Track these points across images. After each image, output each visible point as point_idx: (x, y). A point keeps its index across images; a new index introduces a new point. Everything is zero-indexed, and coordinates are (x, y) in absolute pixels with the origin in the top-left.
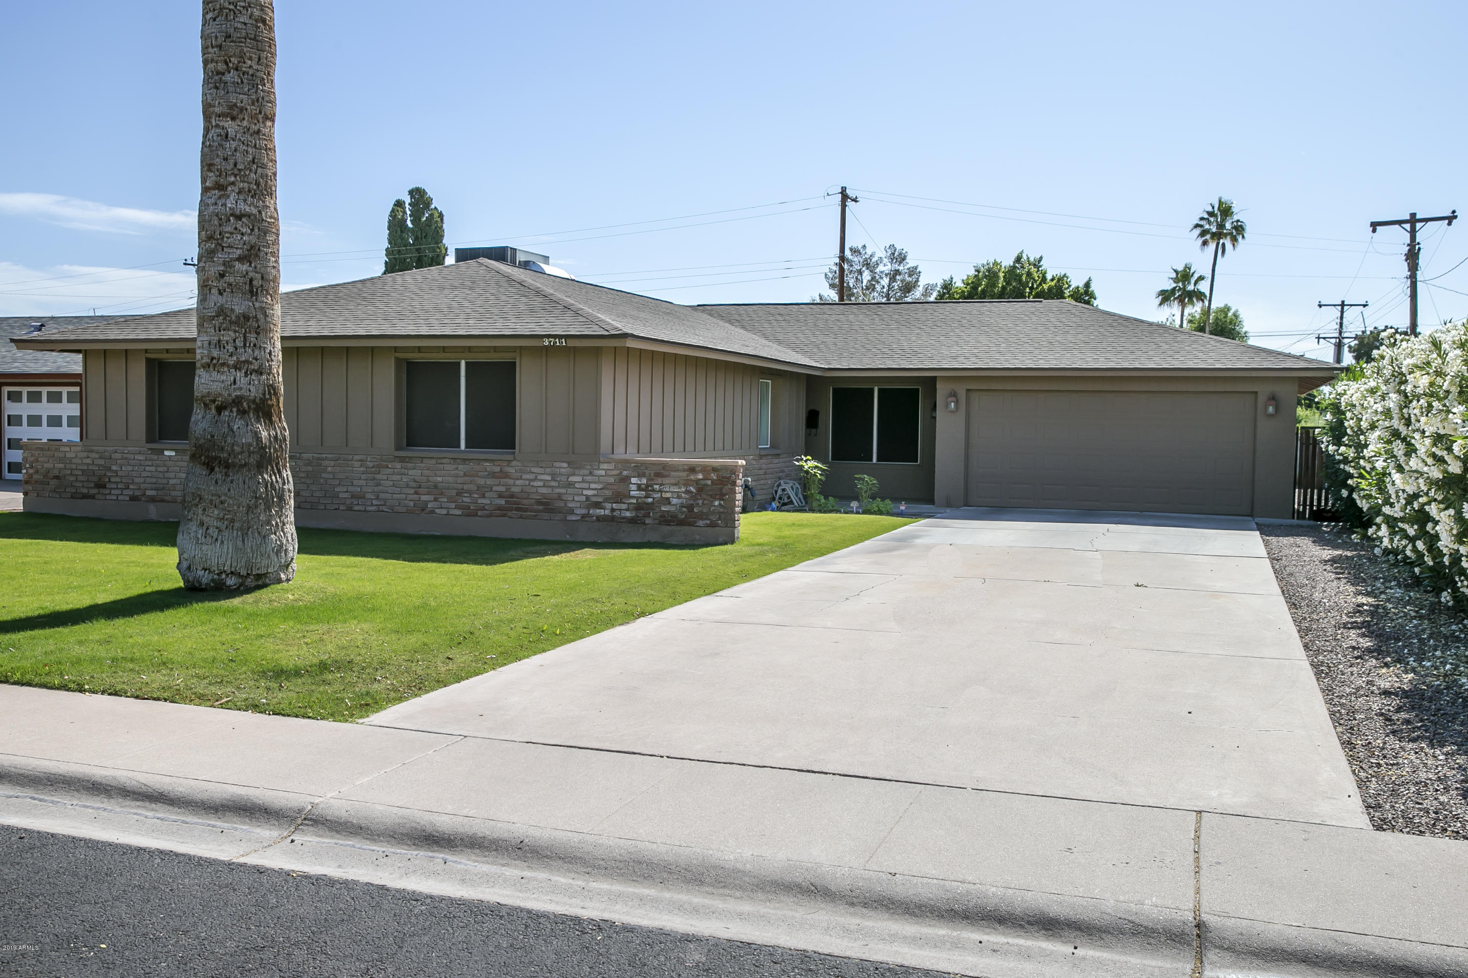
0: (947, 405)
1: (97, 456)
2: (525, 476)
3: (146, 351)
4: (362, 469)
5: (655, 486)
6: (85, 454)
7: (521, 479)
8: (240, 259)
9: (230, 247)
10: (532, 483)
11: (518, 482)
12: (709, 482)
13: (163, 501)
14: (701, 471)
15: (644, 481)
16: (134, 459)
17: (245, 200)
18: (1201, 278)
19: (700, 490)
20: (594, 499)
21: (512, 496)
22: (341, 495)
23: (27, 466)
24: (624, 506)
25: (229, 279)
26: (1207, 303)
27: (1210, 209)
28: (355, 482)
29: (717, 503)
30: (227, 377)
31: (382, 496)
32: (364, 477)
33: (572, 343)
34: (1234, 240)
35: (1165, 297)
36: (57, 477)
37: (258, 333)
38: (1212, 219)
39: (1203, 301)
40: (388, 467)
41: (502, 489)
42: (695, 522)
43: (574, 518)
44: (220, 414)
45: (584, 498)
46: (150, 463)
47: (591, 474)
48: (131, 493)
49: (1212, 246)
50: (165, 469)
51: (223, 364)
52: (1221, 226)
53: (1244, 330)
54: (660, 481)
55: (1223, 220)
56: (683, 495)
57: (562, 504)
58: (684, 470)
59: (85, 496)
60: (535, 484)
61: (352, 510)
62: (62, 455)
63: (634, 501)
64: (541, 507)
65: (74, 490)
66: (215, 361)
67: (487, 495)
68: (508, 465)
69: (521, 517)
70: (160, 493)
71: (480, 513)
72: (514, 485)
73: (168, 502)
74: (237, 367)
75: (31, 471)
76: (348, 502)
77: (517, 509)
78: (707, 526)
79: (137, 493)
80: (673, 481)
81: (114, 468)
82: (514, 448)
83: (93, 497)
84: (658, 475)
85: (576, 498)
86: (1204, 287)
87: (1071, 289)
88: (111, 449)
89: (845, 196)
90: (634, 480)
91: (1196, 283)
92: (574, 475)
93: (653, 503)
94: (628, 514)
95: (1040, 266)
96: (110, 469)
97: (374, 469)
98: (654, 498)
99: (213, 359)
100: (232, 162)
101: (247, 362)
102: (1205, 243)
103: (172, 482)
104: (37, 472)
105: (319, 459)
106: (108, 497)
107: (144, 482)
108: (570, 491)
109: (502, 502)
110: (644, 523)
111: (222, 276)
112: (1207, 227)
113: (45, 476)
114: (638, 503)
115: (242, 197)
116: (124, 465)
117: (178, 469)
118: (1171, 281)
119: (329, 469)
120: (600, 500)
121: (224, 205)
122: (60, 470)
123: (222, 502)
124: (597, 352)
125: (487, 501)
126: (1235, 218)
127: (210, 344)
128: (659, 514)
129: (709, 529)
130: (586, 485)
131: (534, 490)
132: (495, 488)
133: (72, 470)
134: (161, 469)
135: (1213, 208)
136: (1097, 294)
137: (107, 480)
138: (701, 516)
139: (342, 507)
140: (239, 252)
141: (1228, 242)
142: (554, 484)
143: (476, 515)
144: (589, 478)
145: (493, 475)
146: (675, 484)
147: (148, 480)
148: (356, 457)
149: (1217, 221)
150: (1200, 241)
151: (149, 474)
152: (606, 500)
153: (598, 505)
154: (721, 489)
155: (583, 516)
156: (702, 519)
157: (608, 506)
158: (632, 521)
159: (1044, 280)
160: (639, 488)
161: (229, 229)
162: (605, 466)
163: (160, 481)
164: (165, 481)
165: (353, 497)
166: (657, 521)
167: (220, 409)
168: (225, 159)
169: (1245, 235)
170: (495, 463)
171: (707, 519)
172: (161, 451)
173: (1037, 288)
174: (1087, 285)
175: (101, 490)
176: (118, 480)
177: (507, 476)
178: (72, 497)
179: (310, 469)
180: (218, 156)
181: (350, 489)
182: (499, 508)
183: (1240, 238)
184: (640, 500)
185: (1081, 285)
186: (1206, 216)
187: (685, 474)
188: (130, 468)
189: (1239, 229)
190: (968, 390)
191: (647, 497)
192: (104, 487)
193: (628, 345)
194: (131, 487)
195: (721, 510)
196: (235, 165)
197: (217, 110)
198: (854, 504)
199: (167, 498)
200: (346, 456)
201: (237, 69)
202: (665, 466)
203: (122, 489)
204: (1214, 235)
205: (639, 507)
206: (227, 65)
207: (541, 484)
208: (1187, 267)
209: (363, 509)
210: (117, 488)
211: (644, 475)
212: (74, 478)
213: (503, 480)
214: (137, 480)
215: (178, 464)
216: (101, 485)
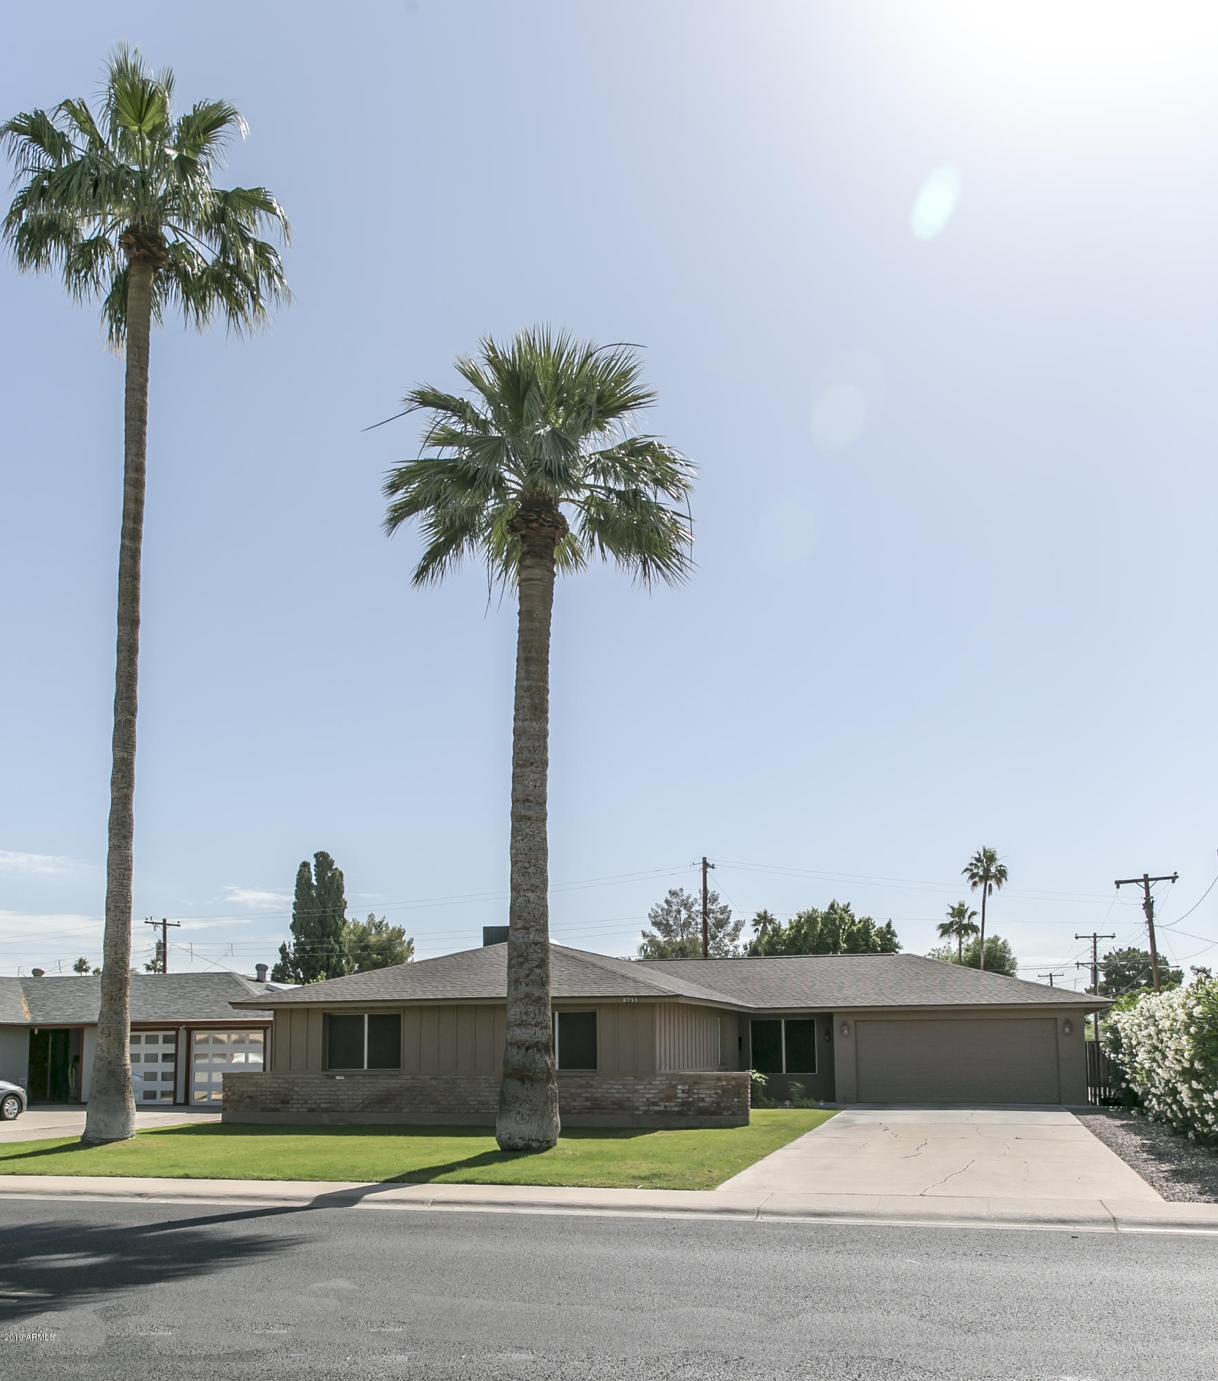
0: (842, 1031)
1: (283, 1081)
2: (604, 1087)
3: (323, 1009)
4: (487, 1086)
5: (694, 1091)
6: (272, 1080)
7: (601, 1088)
8: (537, 967)
9: (532, 960)
10: (609, 1091)
11: (598, 1090)
12: (730, 1087)
13: (334, 1111)
15: (687, 1087)
16: (312, 1083)
17: (539, 935)
18: (974, 913)
19: (724, 1092)
20: (653, 1100)
21: (595, 1099)
22: (471, 1103)
23: (226, 1089)
24: (674, 1104)
25: (532, 977)
26: (980, 935)
27: (977, 856)
28: (482, 1095)
29: (736, 1100)
30: (531, 1031)
32: (488, 1089)
33: (641, 1001)
34: (999, 882)
35: (945, 930)
36: (251, 1097)
37: (545, 1006)
38: (979, 864)
39: (977, 933)
41: (588, 1095)
42: (722, 1112)
43: (639, 1113)
44: (527, 1051)
45: (645, 1100)
46: (324, 1085)
47: (650, 1084)
48: (309, 1106)
49: (981, 887)
50: (336, 1089)
51: (528, 1024)
52: (987, 870)
53: (1012, 956)
54: (697, 1087)
55: (988, 866)
56: (713, 1096)
57: (630, 1104)
58: (713, 1080)
59: (272, 1110)
60: (612, 1091)
61: (479, 1113)
62: (253, 1081)
63: (680, 1100)
64: (616, 1107)
65: (263, 1106)
66: (524, 1023)
67: (577, 1099)
68: (592, 1080)
69: (602, 1113)
70: (331, 1105)
71: (572, 1112)
72: (597, 1092)
73: (338, 1111)
74: (536, 1026)
75: (229, 1093)
76: (477, 1107)
77: (599, 1108)
78: (729, 1115)
79: (314, 1106)
80: (706, 1087)
81: (296, 1089)
82: (596, 1068)
83: (278, 1110)
84: (696, 1083)
85: (640, 1100)
86: (976, 921)
87: (876, 929)
88: (294, 1076)
89: (706, 865)
90: (679, 1087)
91: (970, 917)
92: (638, 1085)
93: (693, 1101)
94: (676, 1109)
95: (849, 911)
96: (292, 1090)
97: (495, 1086)
98: (694, 1098)
99: (522, 1021)
100: (532, 915)
101: (541, 1022)
102: (975, 884)
103: (341, 1097)
104: (234, 1094)
105: (454, 1079)
106: (290, 1110)
107: (320, 1099)
108: (636, 1095)
109: (588, 1104)
110: (688, 1114)
111: (528, 976)
112: (975, 871)
113: (241, 1097)
114: (682, 1102)
115: (537, 933)
116: (304, 1087)
117: (346, 1088)
118: (949, 916)
119: (462, 1085)
120: (657, 1100)
121: (529, 938)
122: (253, 1092)
123: (531, 1100)
124: (653, 1005)
125: (575, 1104)
126: (999, 863)
127: (521, 1013)
128: (697, 1109)
129: (731, 1117)
130: (646, 1091)
131: (610, 1095)
132: (583, 1096)
133: (262, 1091)
134: (333, 1089)
135: (980, 855)
136: (897, 933)
137: (290, 1098)
138: (726, 1109)
139: (472, 1111)
140: (537, 963)
141: (993, 882)
142: (624, 1091)
143: (570, 1113)
144: (649, 1087)
145: (581, 1086)
146: (706, 1089)
148: (482, 1077)
149: (984, 867)
150: (971, 882)
151: (324, 1093)
152: (661, 1100)
153: (655, 1104)
154: (737, 1091)
155: (645, 1112)
156: (727, 1110)
157: (662, 1104)
158: (679, 1113)
159: (853, 922)
160: (683, 1091)
161: (532, 951)
162: (660, 1078)
163: (332, 1097)
164: (336, 1097)
165: (480, 1103)
166: (696, 1113)
167: (527, 1049)
168: (529, 913)
169: (1008, 878)
170: (583, 1079)
171: (730, 1110)
172: (334, 1077)
173: (848, 929)
174: (889, 925)
175: (286, 1105)
176: (299, 1097)
177: (591, 1086)
178: (262, 1111)
179: (447, 1085)
180: (525, 912)
181: (477, 1098)
182: (586, 1108)
183: (1003, 880)
184: (684, 1100)
185: (884, 926)
186: (975, 862)
187: (714, 1081)
188: (308, 1089)
189: (1002, 874)
190: (856, 1021)
191: (688, 1098)
192: (288, 1102)
193: (679, 1001)
194: (309, 1102)
195: (739, 1104)
196: (534, 916)
197: (524, 887)
198: (787, 1103)
199: (338, 1109)
200: (474, 1076)
201: (534, 866)
202: (700, 1077)
203: (302, 1104)
204: (981, 878)
205: (684, 1104)
206: (530, 864)
207: (615, 1091)
208: (962, 905)
209: (487, 1111)
210: (298, 1104)
211: (686, 1083)
212: (264, 1097)
213: (588, 1090)
214: (314, 1097)
215: (346, 1085)
216: (285, 1102)
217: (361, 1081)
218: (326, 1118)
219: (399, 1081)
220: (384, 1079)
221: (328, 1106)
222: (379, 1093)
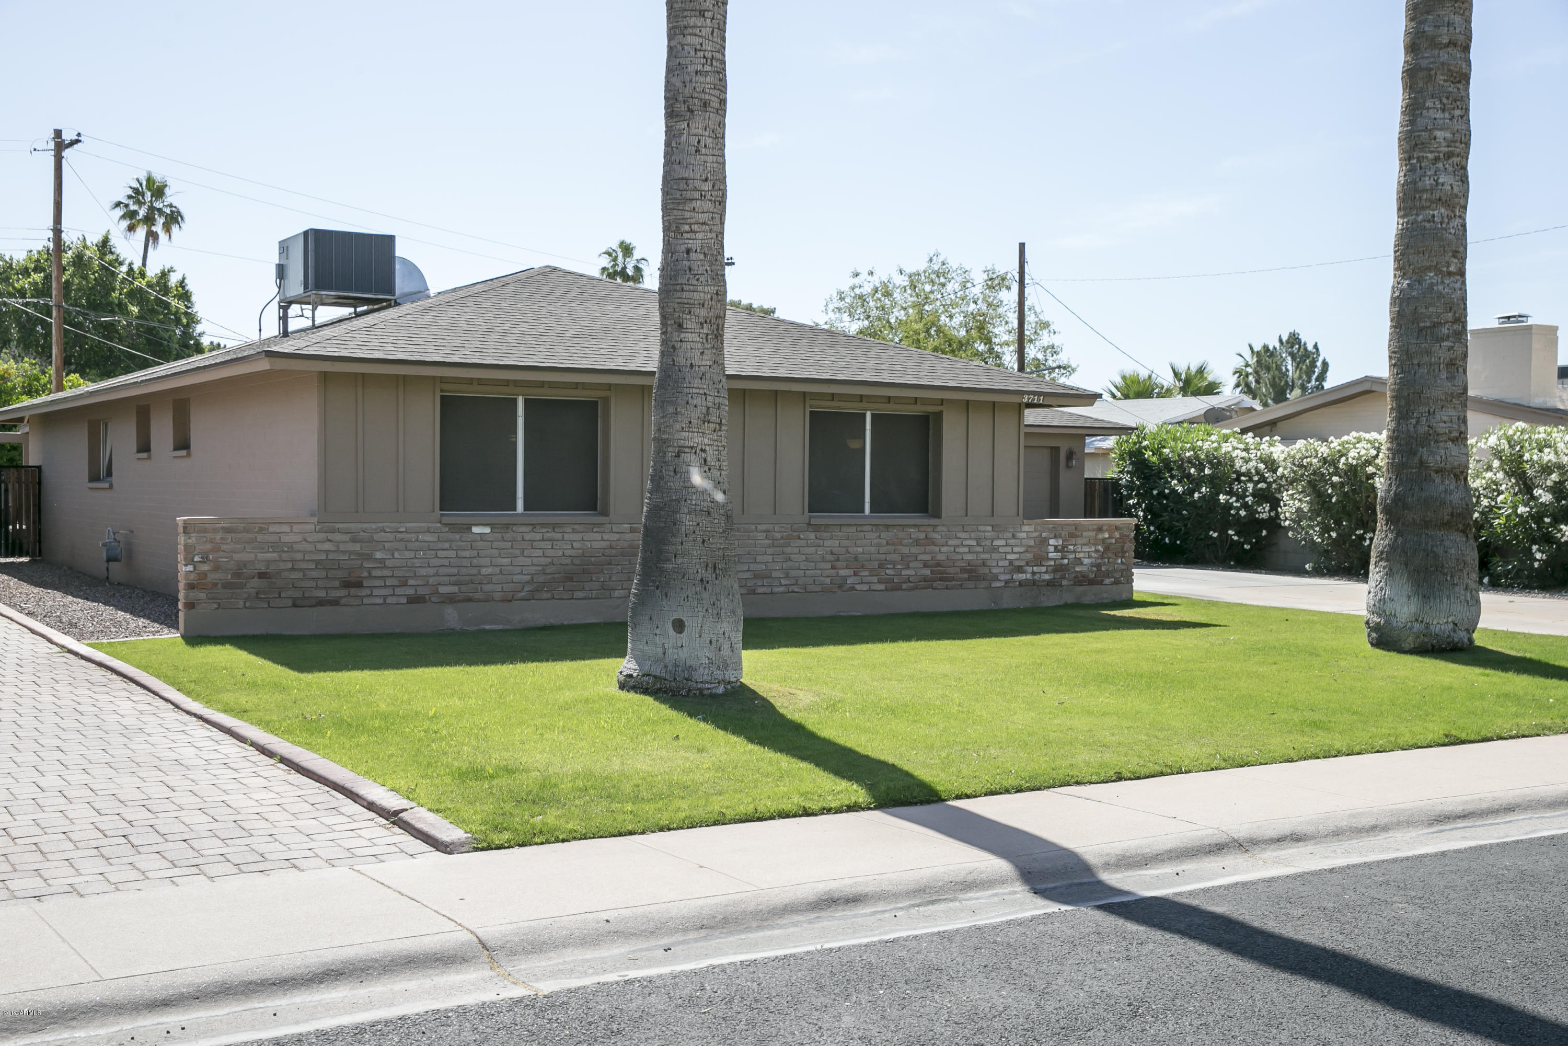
1: (346, 537)
2: (951, 542)
4: (767, 541)
5: (1068, 547)
6: (322, 536)
7: (946, 545)
10: (957, 550)
11: (944, 549)
12: (1113, 541)
13: (470, 600)
14: (1107, 530)
15: (1060, 542)
16: (417, 540)
19: (1107, 549)
20: (1017, 563)
21: (938, 565)
23: (197, 559)
24: (1044, 569)
28: (759, 558)
29: (1119, 561)
31: (793, 573)
32: (769, 551)
36: (262, 575)
40: (799, 538)
41: (927, 557)
42: (1102, 581)
43: (999, 585)
45: (1007, 563)
46: (447, 545)
47: (1014, 537)
48: (411, 592)
50: (475, 553)
54: (1073, 541)
56: (1093, 554)
57: (986, 570)
58: (1094, 530)
59: (321, 603)
60: (961, 550)
61: (755, 594)
62: (274, 539)
63: (1052, 563)
64: (966, 576)
65: (298, 594)
67: (911, 565)
68: (933, 531)
69: (946, 588)
70: (464, 588)
71: (904, 586)
72: (940, 552)
73: (479, 601)
75: (205, 567)
76: (750, 583)
77: (941, 579)
78: (1111, 584)
79: (421, 591)
80: (1085, 541)
81: (378, 555)
83: (335, 602)
84: (1072, 535)
85: (1001, 563)
88: (374, 526)
90: (1052, 542)
92: (998, 538)
93: (1068, 564)
94: (1047, 577)
96: (369, 557)
97: (782, 541)
98: (1068, 559)
103: (484, 571)
104: (216, 569)
106: (366, 601)
107: (437, 575)
108: (994, 556)
109: (927, 572)
110: (1061, 585)
112: (134, 208)
113: (237, 575)
114: (1056, 565)
116: (397, 550)
117: (495, 552)
120: (1023, 563)
122: (268, 562)
125: (911, 572)
126: (170, 200)
128: (1073, 575)
129: (1114, 587)
130: (1009, 549)
131: (960, 557)
132: (920, 557)
133: (293, 561)
134: (467, 554)
137: (365, 574)
138: (1108, 574)
142: (978, 549)
143: (901, 589)
144: (1012, 542)
145: (917, 543)
146: (1085, 544)
147: (443, 571)
148: (760, 527)
149: (147, 203)
150: (125, 224)
151: (446, 562)
152: (1028, 564)
153: (1020, 570)
154: (1123, 547)
155: (1007, 582)
156: (1108, 577)
157: (1029, 569)
158: (1049, 583)
160: (1056, 549)
162: (1028, 528)
163: (463, 571)
164: (474, 571)
165: (756, 577)
166: (1072, 582)
170: (921, 529)
171: (1112, 577)
172: (468, 528)
175: (353, 591)
176: (386, 573)
177: (933, 542)
181: (753, 567)
184: (1057, 562)
187: (1095, 533)
188: (411, 554)
191: (1062, 558)
192: (359, 585)
194: (411, 582)
195: (1123, 567)
199: (479, 596)
200: (747, 526)
202: (1076, 526)
203: (394, 587)
205: (1056, 569)
207: (966, 550)
209: (769, 590)
210: (385, 586)
211: (1060, 537)
212: (300, 575)
213: (928, 548)
214: (423, 572)
215: (495, 544)
216: (355, 584)
217: (528, 537)
218: (452, 617)
219: (606, 537)
220: (574, 531)
221: (455, 589)
222: (568, 561)
